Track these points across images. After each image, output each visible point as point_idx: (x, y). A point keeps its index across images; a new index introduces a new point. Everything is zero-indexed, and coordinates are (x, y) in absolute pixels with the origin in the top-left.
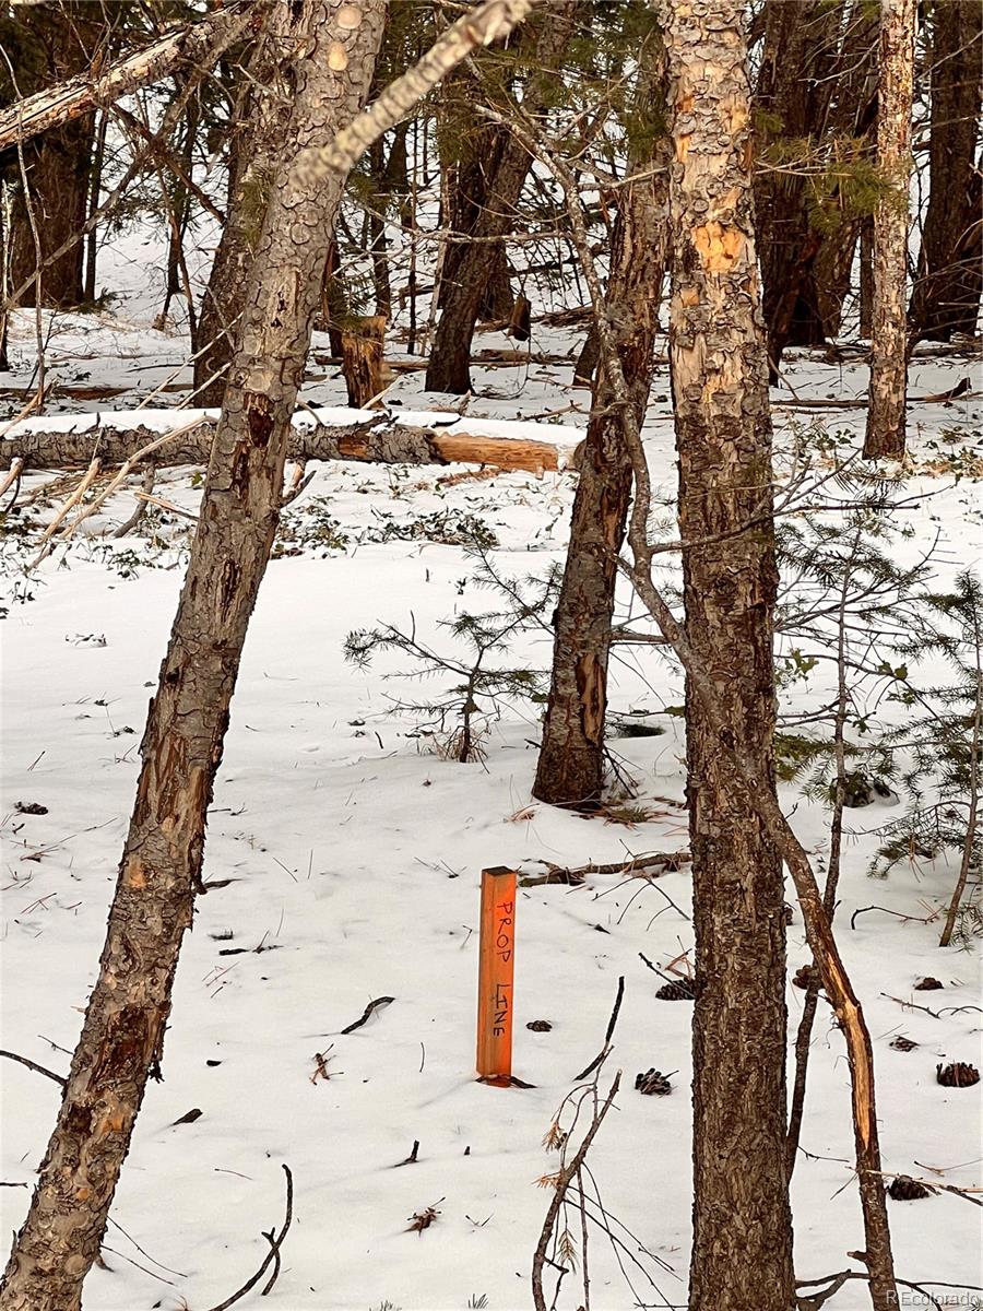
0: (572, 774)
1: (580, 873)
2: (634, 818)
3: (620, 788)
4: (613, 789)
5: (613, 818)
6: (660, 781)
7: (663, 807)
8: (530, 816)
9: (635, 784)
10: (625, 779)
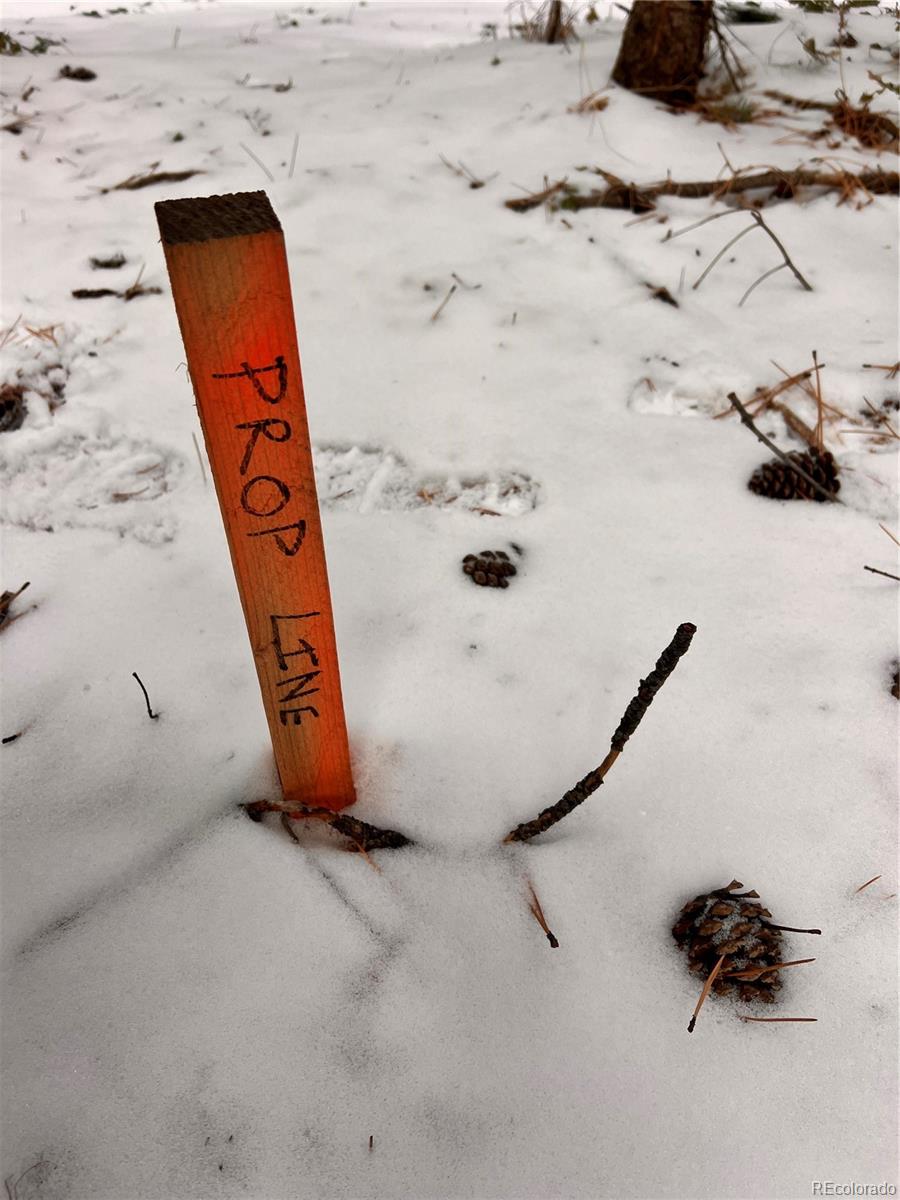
0: (665, 47)
1: (652, 194)
2: (737, 117)
3: (724, 76)
4: (714, 78)
5: (709, 116)
6: (774, 72)
7: (775, 105)
8: (601, 106)
9: (743, 73)
10: (733, 65)
